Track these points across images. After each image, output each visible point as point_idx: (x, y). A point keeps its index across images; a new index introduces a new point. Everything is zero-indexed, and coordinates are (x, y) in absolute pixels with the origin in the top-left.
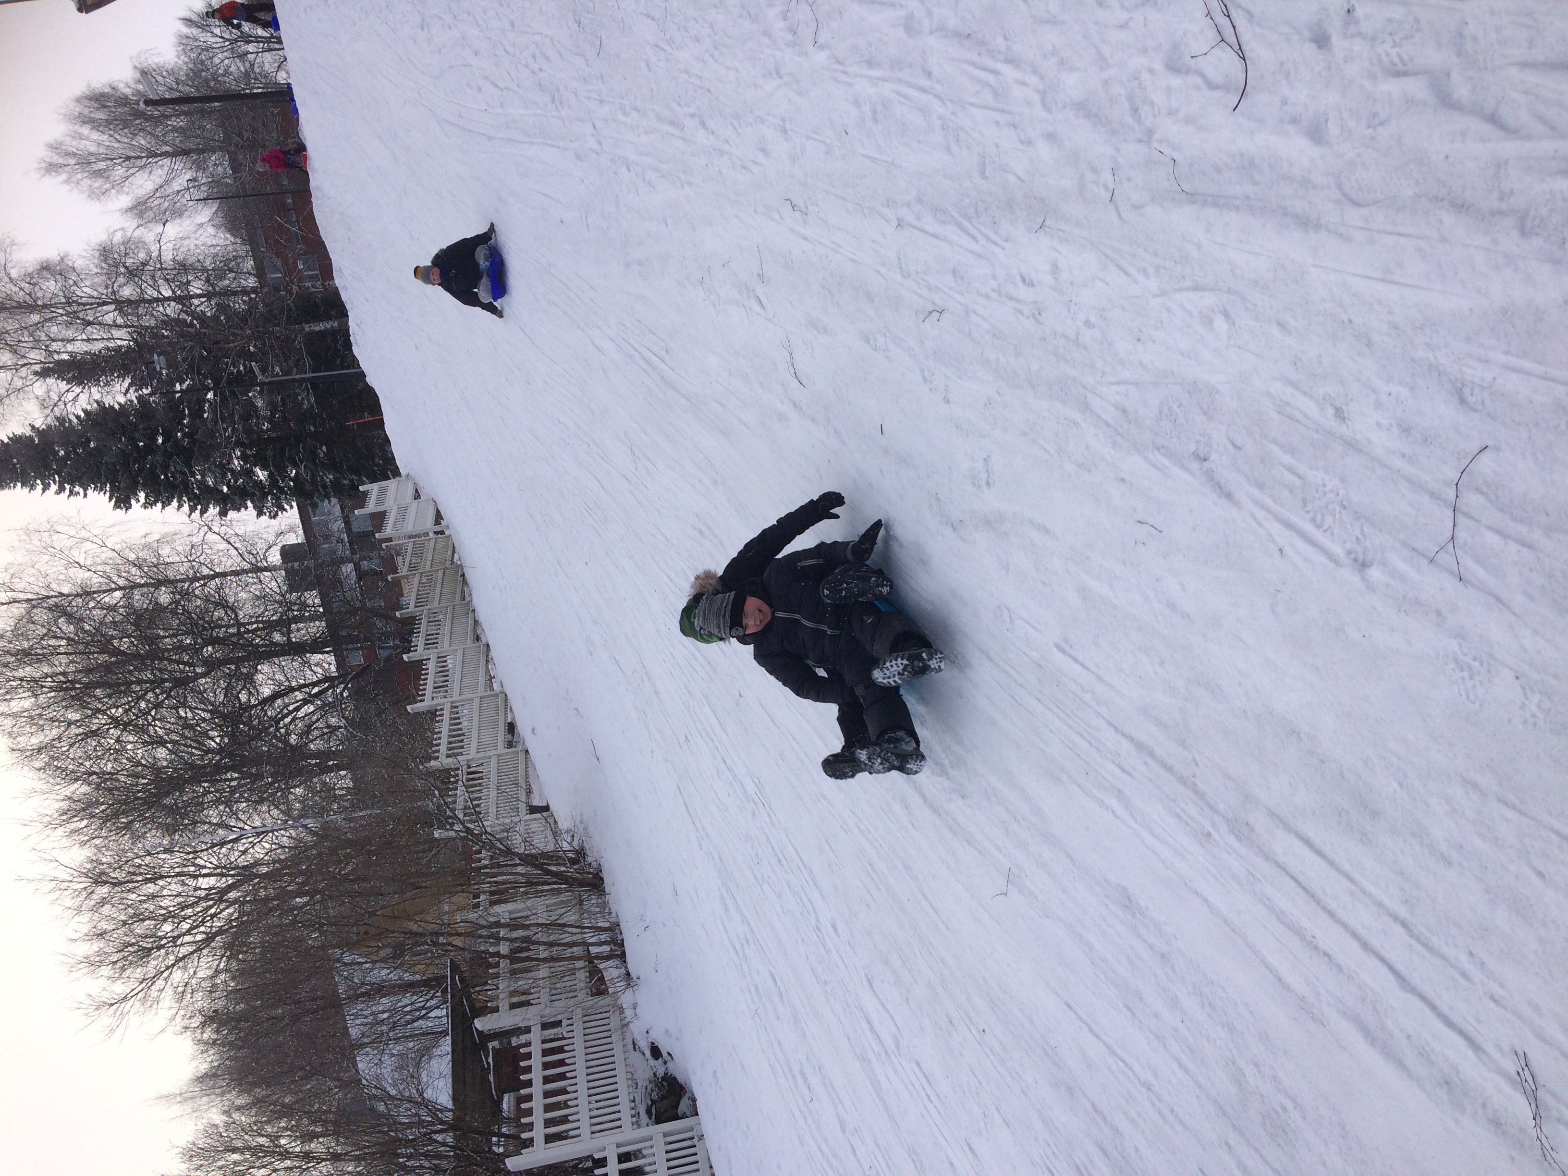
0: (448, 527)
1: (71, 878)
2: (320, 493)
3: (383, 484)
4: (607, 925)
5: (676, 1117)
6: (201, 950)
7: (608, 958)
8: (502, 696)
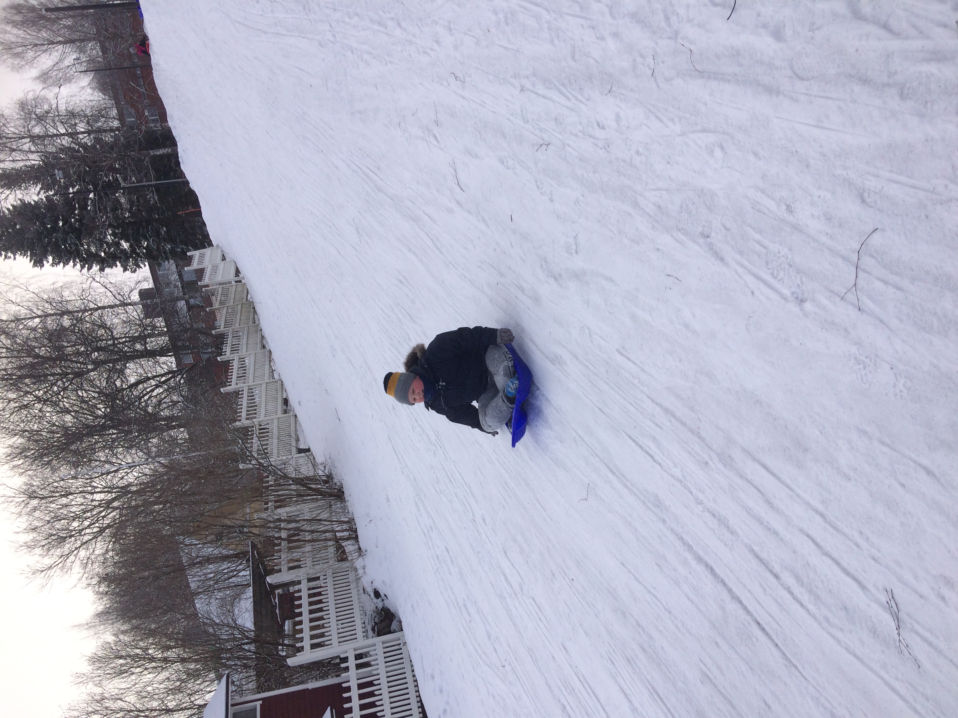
0: (243, 278)
1: (14, 495)
2: (162, 257)
3: (202, 251)
4: (346, 519)
5: (390, 632)
6: (97, 538)
7: (348, 539)
8: (279, 382)
